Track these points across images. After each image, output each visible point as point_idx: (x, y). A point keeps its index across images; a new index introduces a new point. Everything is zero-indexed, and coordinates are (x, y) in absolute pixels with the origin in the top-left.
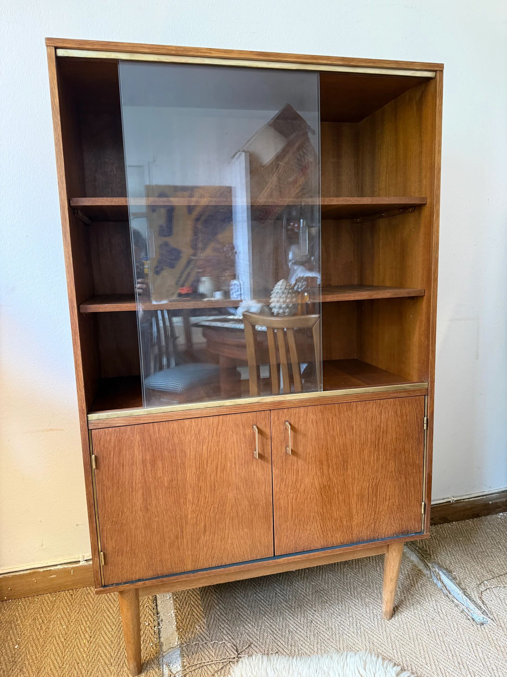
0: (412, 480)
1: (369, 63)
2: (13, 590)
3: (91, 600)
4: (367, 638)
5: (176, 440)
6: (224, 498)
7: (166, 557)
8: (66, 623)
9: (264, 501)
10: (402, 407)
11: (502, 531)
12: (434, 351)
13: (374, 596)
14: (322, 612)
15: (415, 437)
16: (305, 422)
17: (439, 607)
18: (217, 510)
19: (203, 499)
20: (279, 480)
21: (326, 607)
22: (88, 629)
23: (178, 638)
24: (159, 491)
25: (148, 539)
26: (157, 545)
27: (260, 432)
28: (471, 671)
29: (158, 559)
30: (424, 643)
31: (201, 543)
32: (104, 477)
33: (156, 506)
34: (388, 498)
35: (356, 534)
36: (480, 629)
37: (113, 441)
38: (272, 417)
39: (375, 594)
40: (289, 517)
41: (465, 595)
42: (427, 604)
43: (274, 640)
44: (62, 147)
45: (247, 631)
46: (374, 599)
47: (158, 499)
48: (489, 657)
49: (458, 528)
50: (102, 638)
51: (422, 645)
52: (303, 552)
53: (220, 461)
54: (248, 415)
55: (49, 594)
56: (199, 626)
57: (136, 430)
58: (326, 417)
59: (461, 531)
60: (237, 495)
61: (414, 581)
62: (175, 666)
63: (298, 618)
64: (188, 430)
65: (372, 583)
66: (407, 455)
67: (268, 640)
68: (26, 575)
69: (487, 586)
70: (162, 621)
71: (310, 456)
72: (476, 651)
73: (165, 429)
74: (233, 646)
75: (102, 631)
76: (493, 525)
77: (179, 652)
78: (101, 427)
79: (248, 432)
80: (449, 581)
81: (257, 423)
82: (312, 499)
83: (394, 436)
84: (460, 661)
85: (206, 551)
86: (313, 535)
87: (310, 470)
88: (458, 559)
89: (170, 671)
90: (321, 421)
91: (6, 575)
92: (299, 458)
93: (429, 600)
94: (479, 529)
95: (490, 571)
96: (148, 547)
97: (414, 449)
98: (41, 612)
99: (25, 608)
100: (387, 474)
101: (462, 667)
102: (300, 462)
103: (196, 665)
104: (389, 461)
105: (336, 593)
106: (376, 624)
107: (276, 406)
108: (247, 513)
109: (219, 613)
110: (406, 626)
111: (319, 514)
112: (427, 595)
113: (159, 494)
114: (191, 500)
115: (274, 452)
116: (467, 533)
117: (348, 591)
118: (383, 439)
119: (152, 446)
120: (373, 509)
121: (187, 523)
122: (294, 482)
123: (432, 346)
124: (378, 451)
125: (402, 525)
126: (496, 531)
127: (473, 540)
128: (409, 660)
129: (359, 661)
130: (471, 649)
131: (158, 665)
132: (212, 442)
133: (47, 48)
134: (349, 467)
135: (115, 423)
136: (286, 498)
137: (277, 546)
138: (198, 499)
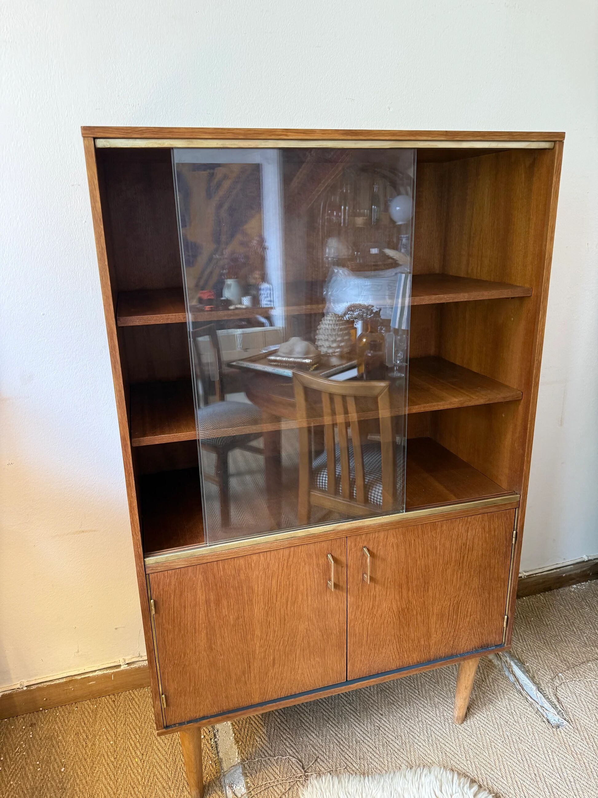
0: (495, 594)
1: (477, 136)
2: (48, 699)
3: (137, 707)
4: (439, 747)
5: (243, 577)
6: (294, 631)
7: (233, 692)
8: (113, 737)
9: (338, 630)
10: (490, 523)
11: (575, 609)
12: (529, 462)
13: (443, 695)
14: (390, 716)
15: (502, 551)
16: (385, 546)
17: (512, 707)
18: (287, 642)
19: (272, 633)
20: (355, 608)
21: (393, 710)
22: (138, 745)
23: (238, 753)
24: (224, 630)
25: (213, 677)
26: (222, 682)
27: (336, 560)
28: (548, 784)
29: (224, 695)
30: (499, 752)
31: (270, 675)
32: (164, 621)
33: (221, 645)
34: (469, 615)
35: (433, 653)
36: (556, 733)
37: (173, 583)
38: (349, 543)
39: (445, 692)
40: (364, 642)
41: (539, 691)
42: (499, 703)
43: (341, 752)
44: (107, 263)
45: (311, 742)
46: (444, 699)
47: (224, 638)
48: (566, 766)
49: (529, 605)
50: (155, 756)
51: (497, 754)
52: (378, 675)
53: (290, 594)
54: (323, 544)
55: (88, 701)
56: (260, 737)
57: (198, 571)
58: (407, 539)
59: (532, 609)
60: (309, 626)
61: (484, 675)
62: (239, 788)
63: (364, 725)
64: (255, 564)
65: (441, 678)
66: (492, 570)
67: (335, 753)
68: (62, 683)
69: (562, 680)
70: (218, 731)
71: (389, 580)
72: (552, 761)
73: (231, 567)
74: (298, 761)
75: (154, 747)
76: (566, 601)
77: (241, 771)
78: (160, 571)
79: (322, 561)
80: (522, 673)
81: (331, 551)
82: (389, 623)
83: (480, 553)
84: (536, 772)
85: (274, 683)
86: (389, 657)
87: (388, 593)
88: (530, 645)
89: (234, 793)
90: (402, 544)
91: (40, 685)
92: (377, 584)
93: (501, 698)
94: (551, 606)
95: (565, 661)
96: (212, 685)
97: (500, 563)
98: (83, 724)
99: (64, 720)
100: (469, 591)
101: (538, 779)
102: (378, 588)
103: (262, 786)
104: (473, 578)
105: (403, 692)
106: (448, 729)
107: (354, 532)
108: (319, 642)
109: (279, 720)
110: (479, 732)
111: (396, 636)
112: (499, 692)
113: (225, 633)
114: (259, 635)
115: (350, 579)
116: (539, 611)
117: (416, 689)
118: (468, 557)
119: (216, 585)
120: (453, 627)
121: (254, 658)
122: (371, 607)
123: (528, 457)
124: (462, 569)
125: (482, 639)
126: (569, 608)
127: (545, 621)
128: (484, 773)
129: (435, 780)
130: (547, 757)
131: (221, 788)
132: (282, 575)
133: (84, 140)
134: (430, 587)
135: (175, 565)
136: (361, 625)
137: (350, 672)
138: (266, 634)
